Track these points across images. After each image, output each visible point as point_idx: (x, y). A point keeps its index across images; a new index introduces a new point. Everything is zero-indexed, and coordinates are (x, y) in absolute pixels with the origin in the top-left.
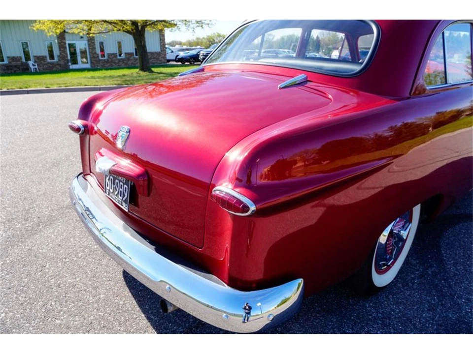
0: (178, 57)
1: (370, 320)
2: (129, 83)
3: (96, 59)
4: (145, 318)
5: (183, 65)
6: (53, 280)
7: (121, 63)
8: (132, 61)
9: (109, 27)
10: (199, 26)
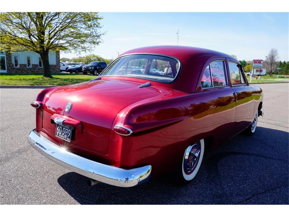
0: (68, 69)
1: (183, 195)
2: (38, 84)
3: (11, 67)
4: (74, 199)
5: (71, 74)
6: (18, 186)
7: (29, 71)
8: (37, 70)
9: (23, 47)
10: (83, 51)
